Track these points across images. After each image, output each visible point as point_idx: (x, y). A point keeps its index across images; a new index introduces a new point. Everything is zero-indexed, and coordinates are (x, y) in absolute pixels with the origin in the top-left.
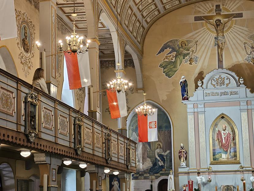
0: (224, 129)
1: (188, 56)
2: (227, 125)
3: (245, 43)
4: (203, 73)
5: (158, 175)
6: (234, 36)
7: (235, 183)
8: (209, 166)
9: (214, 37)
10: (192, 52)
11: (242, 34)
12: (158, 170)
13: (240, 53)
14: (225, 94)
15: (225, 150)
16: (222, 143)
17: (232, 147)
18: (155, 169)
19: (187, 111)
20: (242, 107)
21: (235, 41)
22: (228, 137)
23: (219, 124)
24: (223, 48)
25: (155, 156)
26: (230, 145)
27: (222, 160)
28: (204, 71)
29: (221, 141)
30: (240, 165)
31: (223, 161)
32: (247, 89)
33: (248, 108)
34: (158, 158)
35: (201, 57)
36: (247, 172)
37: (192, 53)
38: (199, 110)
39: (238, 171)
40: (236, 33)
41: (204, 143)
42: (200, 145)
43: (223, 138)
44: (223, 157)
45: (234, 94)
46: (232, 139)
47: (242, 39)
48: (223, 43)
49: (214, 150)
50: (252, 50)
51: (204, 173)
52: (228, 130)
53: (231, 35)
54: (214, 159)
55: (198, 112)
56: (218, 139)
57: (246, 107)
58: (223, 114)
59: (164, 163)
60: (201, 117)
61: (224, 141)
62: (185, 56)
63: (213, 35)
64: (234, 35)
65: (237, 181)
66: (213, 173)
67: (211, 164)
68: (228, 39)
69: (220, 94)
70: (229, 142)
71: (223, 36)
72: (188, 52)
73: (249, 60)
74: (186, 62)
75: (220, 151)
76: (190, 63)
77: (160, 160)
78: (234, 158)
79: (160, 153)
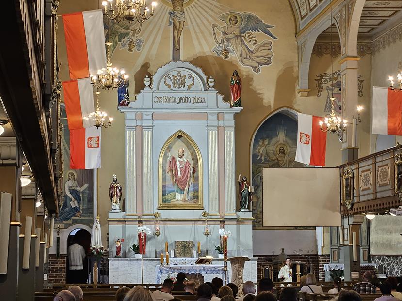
0: (181, 155)
1: (126, 38)
2: (185, 149)
3: (214, 26)
4: (148, 65)
5: (70, 222)
6: (198, 13)
7: (195, 238)
8: (156, 211)
9: (168, 11)
10: (132, 32)
11: (210, 12)
12: (69, 214)
13: (206, 40)
14: (185, 100)
15: (180, 187)
16: (177, 176)
17: (191, 184)
18: (64, 213)
19: (124, 123)
20: (210, 123)
21: (200, 21)
22: (186, 167)
23: (174, 147)
24: (181, 29)
25: (65, 192)
26: (188, 179)
27: (175, 203)
28: (150, 63)
29: (175, 173)
30: (202, 211)
31: (177, 204)
32: (219, 95)
33: (218, 124)
34: (70, 196)
35: (147, 40)
36: (214, 222)
37: (134, 33)
38: (145, 123)
39: (200, 220)
40: (202, 8)
41: (150, 175)
42: (144, 178)
43: (179, 169)
44: (176, 198)
45: (199, 101)
46: (192, 171)
47: (210, 19)
48: (182, 23)
49: (164, 187)
50: (224, 37)
51: (148, 223)
52: (187, 158)
53: (194, 10)
54: (164, 201)
55: (142, 126)
56: (171, 171)
57: (215, 123)
58: (180, 131)
59: (79, 203)
60: (147, 134)
61: (179, 173)
62: (122, 36)
63: (166, 8)
64: (199, 11)
65: (196, 236)
66: (162, 223)
67: (160, 208)
68: (189, 17)
69: (177, 101)
70: (187, 176)
71: (183, 11)
72: (128, 31)
73: (219, 51)
74: (123, 47)
75: (173, 189)
76: (128, 48)
77: (73, 199)
78: (193, 201)
79: (73, 188)
